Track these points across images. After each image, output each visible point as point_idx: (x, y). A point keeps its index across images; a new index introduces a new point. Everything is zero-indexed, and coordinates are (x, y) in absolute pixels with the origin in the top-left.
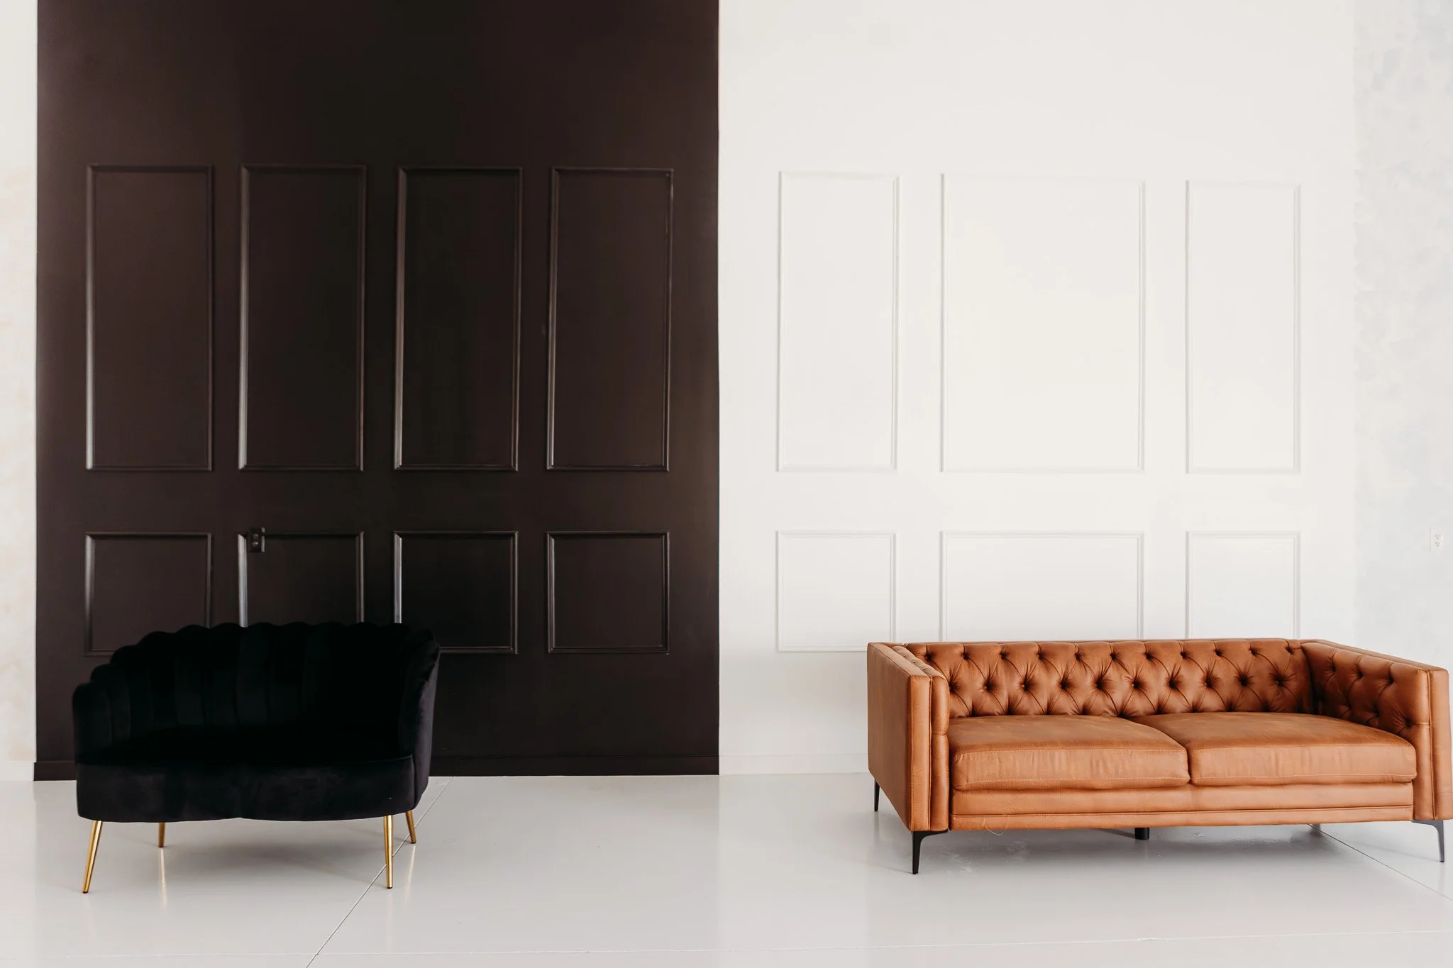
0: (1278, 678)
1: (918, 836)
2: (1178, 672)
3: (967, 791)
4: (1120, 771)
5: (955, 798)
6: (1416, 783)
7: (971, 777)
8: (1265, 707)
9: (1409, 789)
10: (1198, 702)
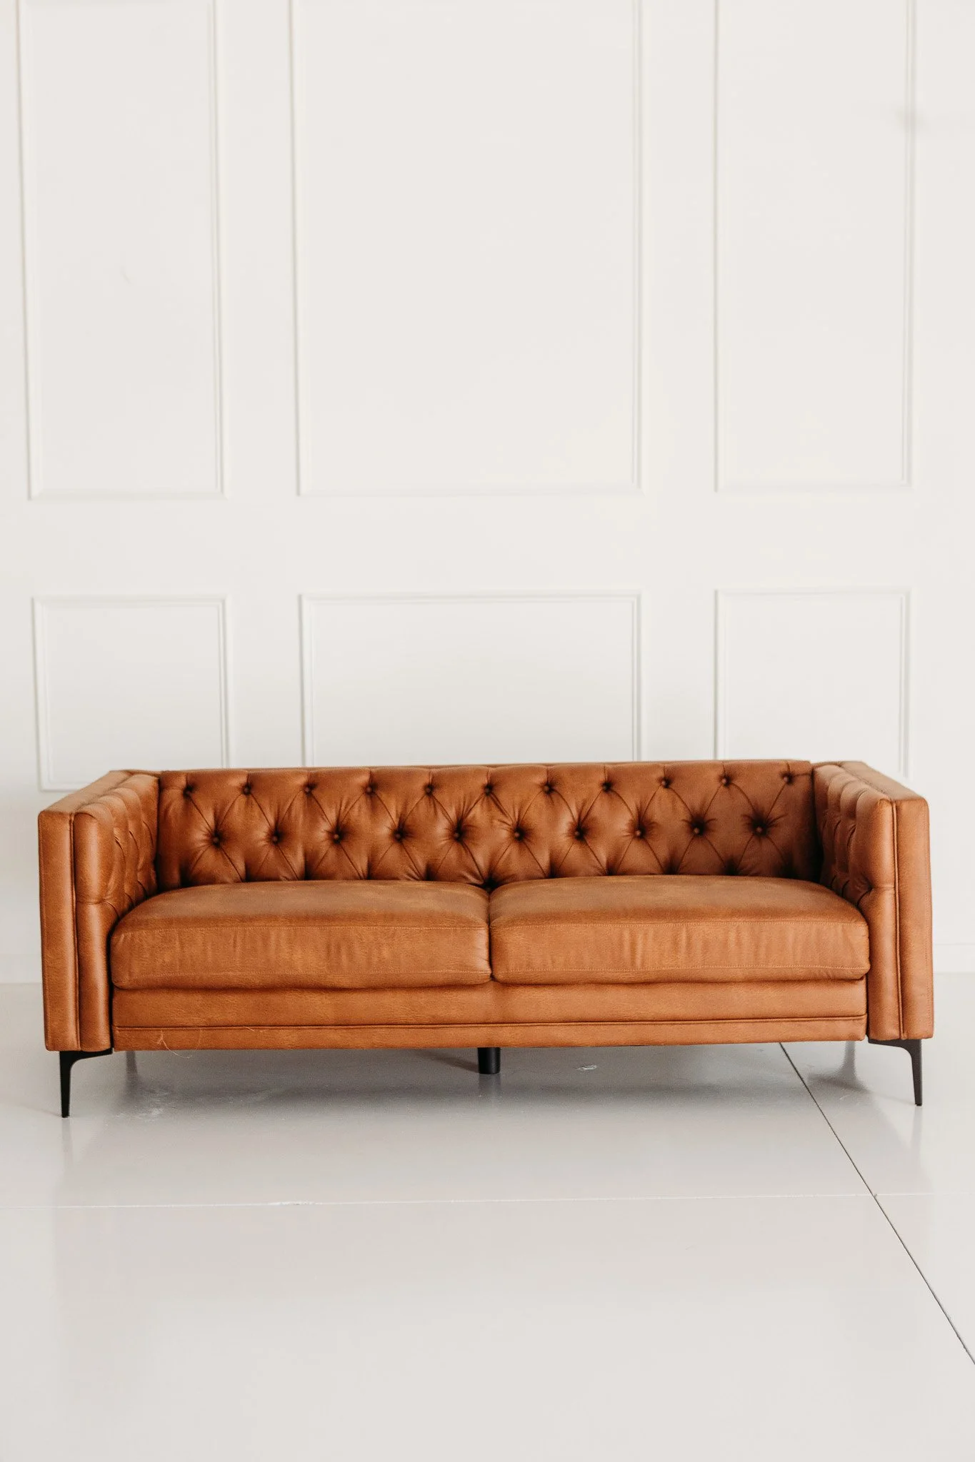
0: (759, 823)
1: (67, 1060)
2: (588, 814)
3: (133, 990)
4: (375, 960)
5: (115, 1001)
6: (871, 979)
7: (136, 970)
8: (731, 868)
9: (860, 990)
10: (616, 859)
